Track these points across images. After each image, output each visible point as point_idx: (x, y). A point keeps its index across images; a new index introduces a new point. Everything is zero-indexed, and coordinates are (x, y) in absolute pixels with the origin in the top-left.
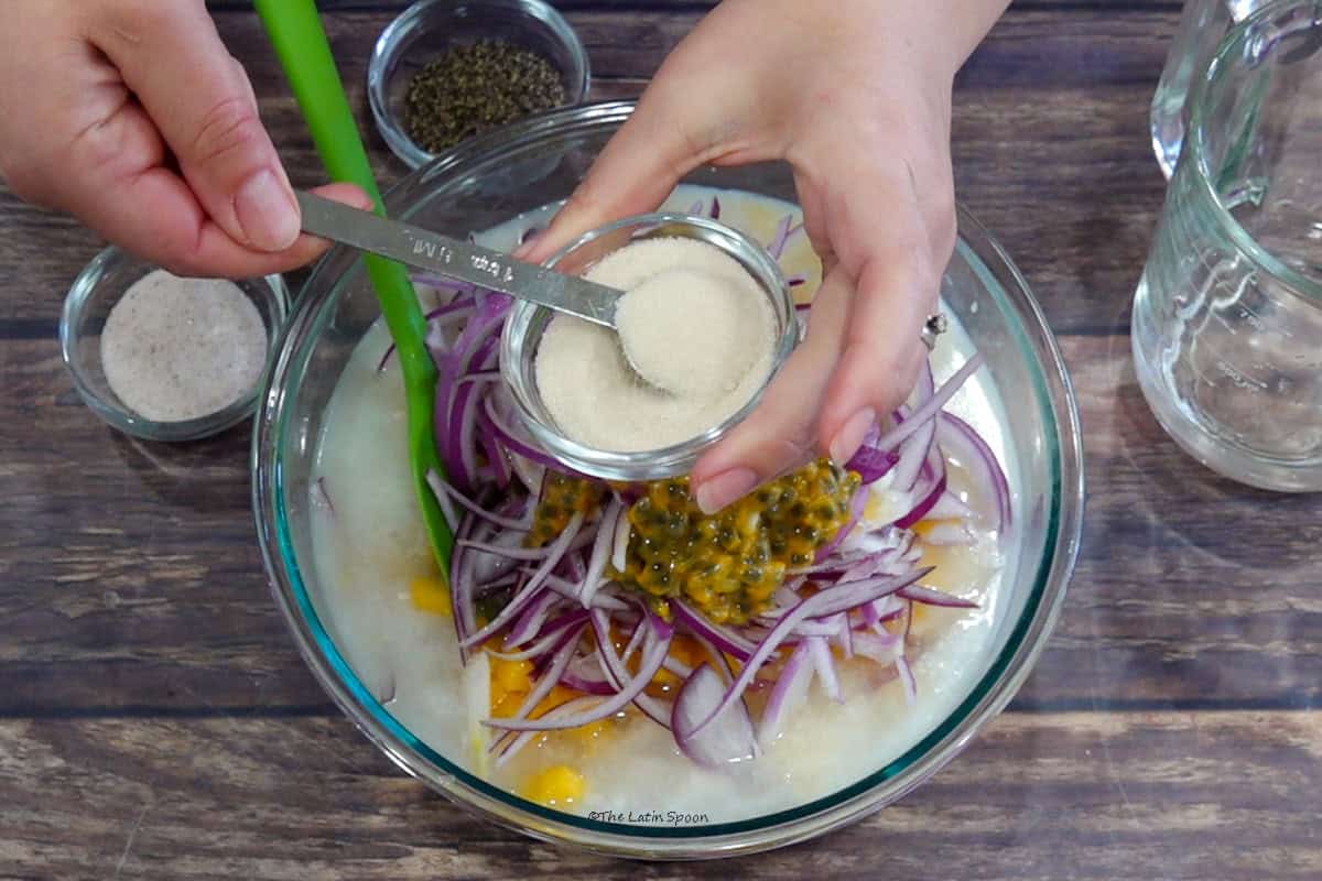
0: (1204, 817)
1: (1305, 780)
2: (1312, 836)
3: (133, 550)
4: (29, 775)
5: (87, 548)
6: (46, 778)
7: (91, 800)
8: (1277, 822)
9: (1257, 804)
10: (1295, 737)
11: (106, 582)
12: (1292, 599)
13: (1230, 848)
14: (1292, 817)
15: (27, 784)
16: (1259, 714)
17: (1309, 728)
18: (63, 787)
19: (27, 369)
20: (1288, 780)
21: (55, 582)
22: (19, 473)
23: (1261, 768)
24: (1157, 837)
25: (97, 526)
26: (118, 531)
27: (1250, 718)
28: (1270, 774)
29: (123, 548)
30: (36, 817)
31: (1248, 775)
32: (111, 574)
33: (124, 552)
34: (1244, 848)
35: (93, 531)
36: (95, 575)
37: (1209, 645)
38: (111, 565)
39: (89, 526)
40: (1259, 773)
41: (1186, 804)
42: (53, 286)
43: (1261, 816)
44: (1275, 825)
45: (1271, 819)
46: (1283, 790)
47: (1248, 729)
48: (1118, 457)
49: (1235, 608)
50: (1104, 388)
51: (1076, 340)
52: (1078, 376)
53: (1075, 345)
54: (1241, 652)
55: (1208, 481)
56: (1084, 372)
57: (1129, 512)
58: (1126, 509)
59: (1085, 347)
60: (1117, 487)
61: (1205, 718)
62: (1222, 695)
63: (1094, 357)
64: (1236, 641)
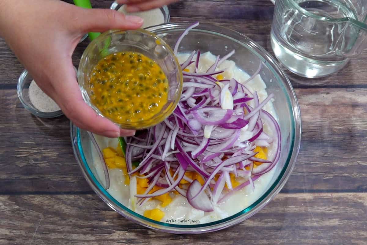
0: (335, 222)
1: (363, 212)
2: (365, 227)
3: (37, 148)
4: (9, 211)
5: (25, 147)
6: (13, 211)
7: (26, 217)
8: (355, 223)
9: (349, 219)
10: (360, 200)
11: (30, 157)
12: (359, 162)
13: (341, 231)
14: (359, 222)
15: (8, 213)
16: (350, 194)
17: (364, 197)
18: (18, 214)
19: (8, 98)
20: (358, 212)
21: (16, 157)
22: (5, 127)
23: (350, 209)
24: (322, 228)
25: (27, 141)
26: (33, 143)
27: (348, 195)
28: (353, 210)
29: (35, 148)
30: (11, 222)
31: (347, 211)
32: (31, 154)
33: (36, 148)
34: (346, 231)
35: (26, 143)
36: (27, 155)
37: (336, 174)
38: (31, 152)
39: (26, 141)
40: (350, 210)
41: (330, 219)
42: (15, 75)
43: (350, 222)
44: (355, 224)
45: (353, 223)
46: (356, 215)
47: (347, 198)
48: (311, 122)
49: (343, 164)
50: (307, 103)
51: (299, 90)
52: (300, 99)
53: (299, 91)
54: (345, 176)
55: (336, 129)
56: (301, 98)
57: (314, 138)
58: (313, 137)
59: (302, 92)
60: (310, 130)
61: (335, 195)
62: (340, 188)
63: (304, 94)
64: (344, 173)
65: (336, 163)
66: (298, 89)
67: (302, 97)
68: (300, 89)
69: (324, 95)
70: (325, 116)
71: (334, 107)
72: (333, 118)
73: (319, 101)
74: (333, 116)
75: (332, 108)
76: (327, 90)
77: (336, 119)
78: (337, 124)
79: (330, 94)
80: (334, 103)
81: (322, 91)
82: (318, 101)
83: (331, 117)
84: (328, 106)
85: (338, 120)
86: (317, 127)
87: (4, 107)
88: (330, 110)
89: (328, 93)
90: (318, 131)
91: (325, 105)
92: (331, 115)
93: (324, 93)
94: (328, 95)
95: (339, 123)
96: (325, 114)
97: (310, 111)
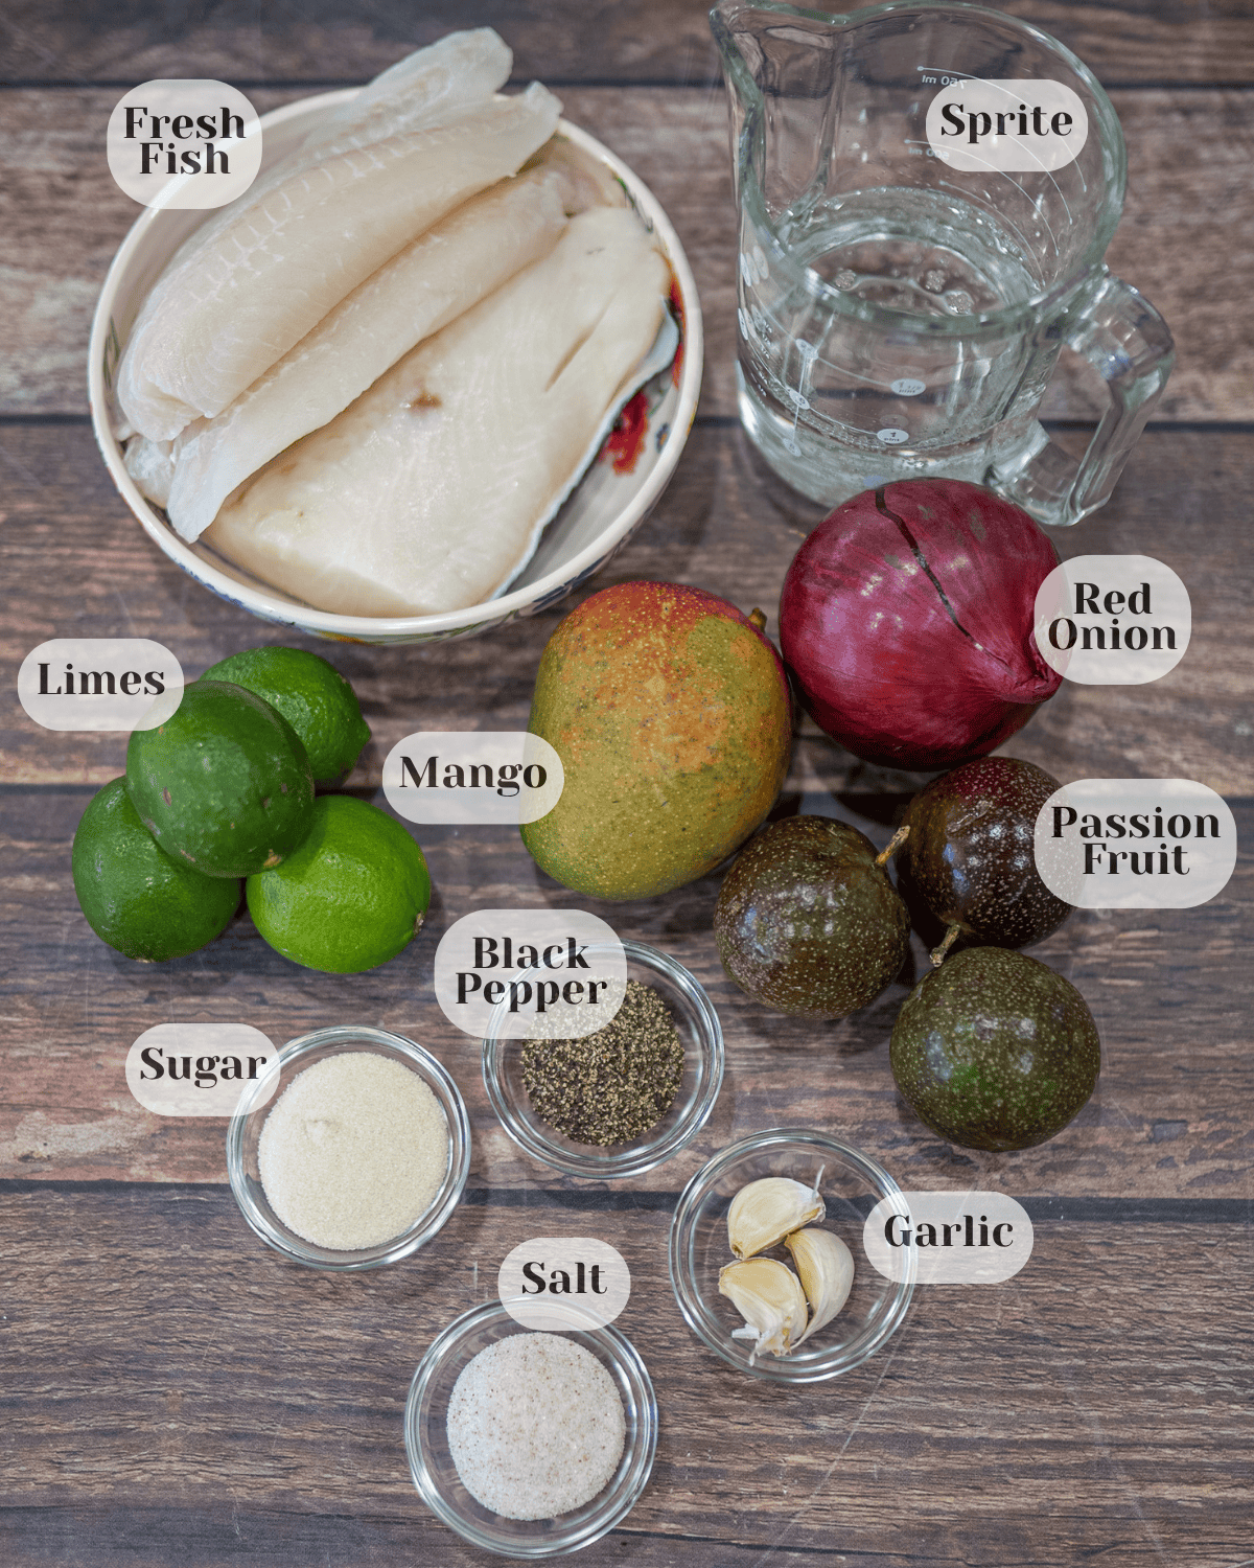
3: (1090, 961)
4: (1156, 743)
5: (1135, 965)
6: (1140, 741)
7: (1097, 721)
11: (1111, 929)
15: (1154, 735)
16: (26, 780)
18: (1122, 733)
19: (1223, 1164)
21: (1160, 929)
22: (1213, 1045)
25: (1126, 987)
26: (1107, 982)
27: (34, 776)
29: (1098, 964)
30: (1144, 706)
32: (1108, 938)
33: (1095, 960)
35: (1131, 983)
36: (1122, 936)
37: (57, 846)
38: (1109, 946)
39: (1133, 987)
42: (1210, 1265)
47: (38, 766)
48: (108, 1042)
49: (27, 882)
50: (110, 1121)
51: (131, 1176)
52: (135, 1135)
53: (133, 1171)
54: (30, 839)
55: (24, 1013)
56: (129, 1140)
57: (109, 982)
58: (112, 986)
59: (123, 1168)
60: (117, 1010)
61: (75, 777)
62: (55, 798)
63: (115, 1156)
64: (32, 850)
65: (51, 886)
66: (134, 1179)
67: (124, 1144)
68: (127, 1179)
69: (42, 1151)
70: (56, 1065)
71: (14, 1100)
72: (26, 1058)
73: (64, 1129)
74: (24, 1064)
75: (23, 1097)
76: (26, 1172)
77: (17, 1053)
78: (17, 1034)
79: (19, 1154)
80: (11, 1116)
81: (48, 1167)
82: (68, 1127)
83: (31, 1063)
84: (33, 1107)
85: (9, 1047)
86: (91, 1024)
87: (1232, 1126)
88: (31, 1090)
89: (26, 1158)
90: (87, 1009)
91: (46, 1107)
92: (31, 1068)
93: (42, 1160)
94: (26, 1150)
95: (9, 1037)
96: (50, 1073)
97: (104, 1087)
